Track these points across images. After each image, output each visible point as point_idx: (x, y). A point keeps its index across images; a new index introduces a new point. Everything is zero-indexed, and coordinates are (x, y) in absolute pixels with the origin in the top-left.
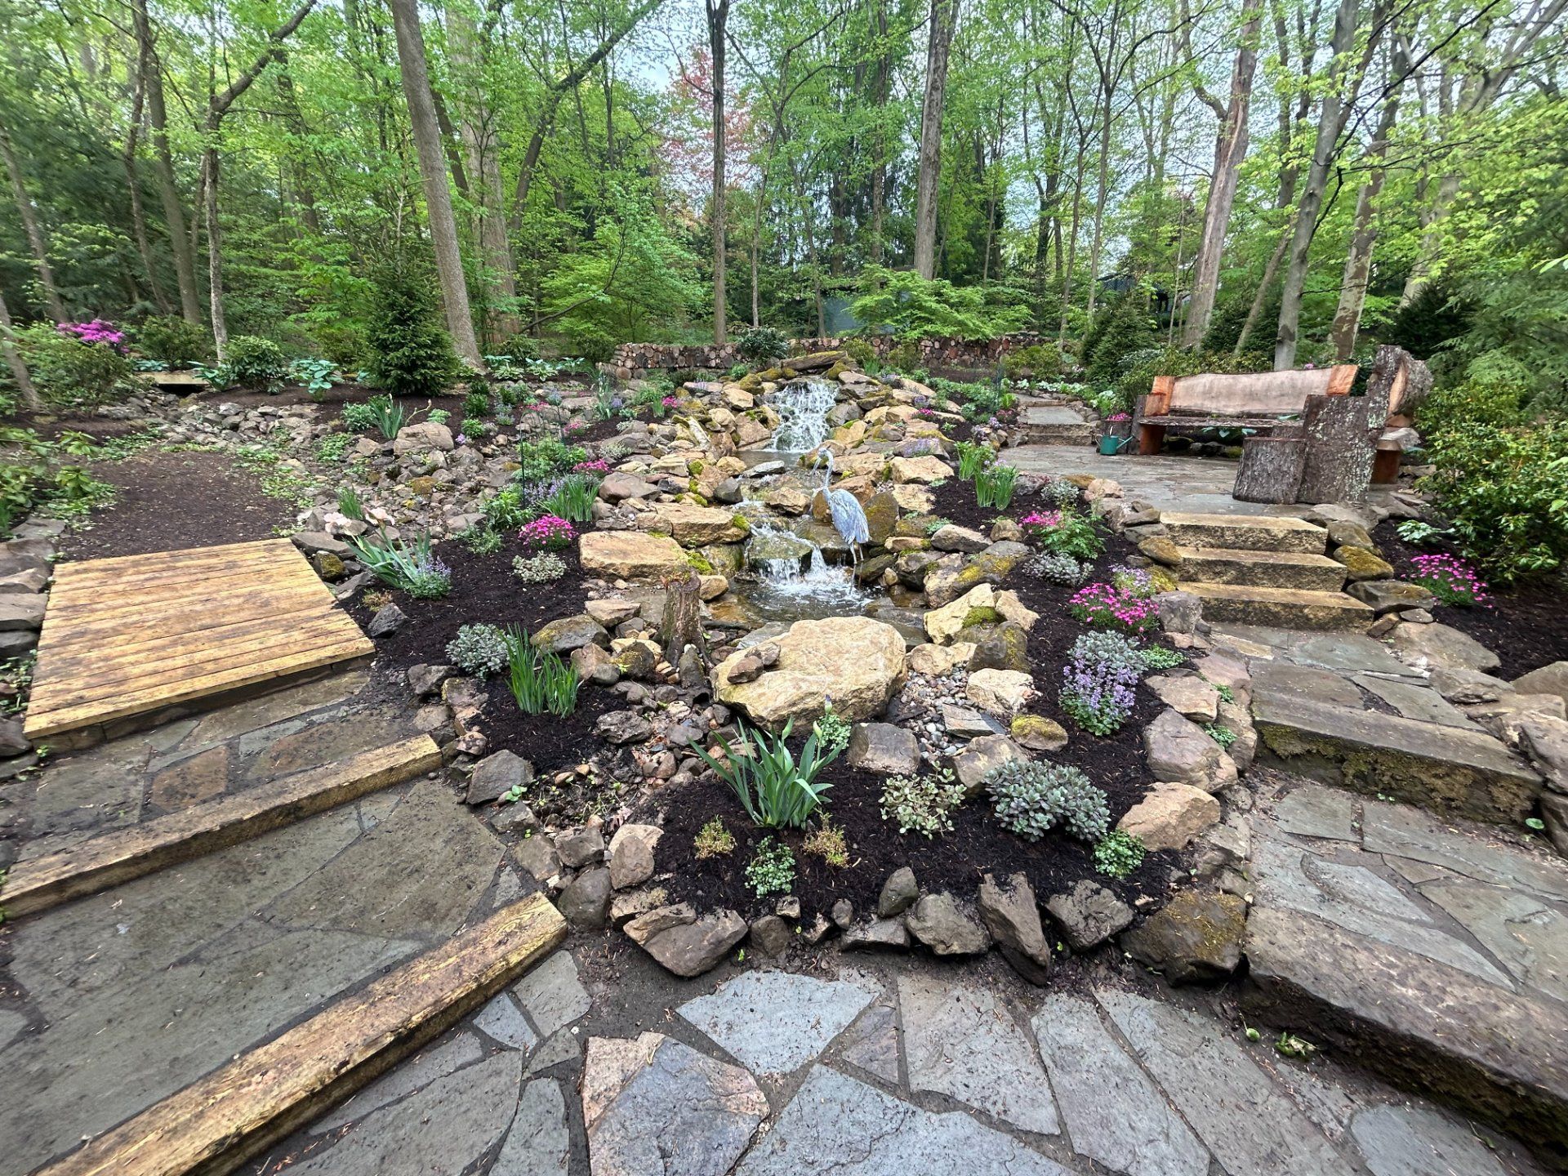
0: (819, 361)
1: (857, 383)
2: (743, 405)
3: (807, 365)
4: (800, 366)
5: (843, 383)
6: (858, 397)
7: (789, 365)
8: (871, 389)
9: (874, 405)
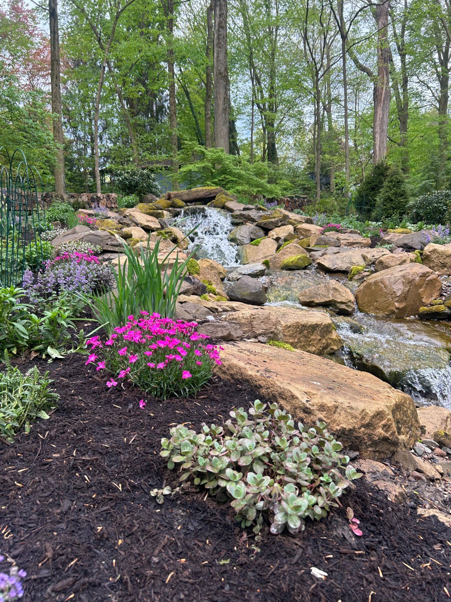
0: (201, 194)
1: (248, 209)
2: (152, 225)
3: (192, 197)
4: (186, 198)
5: (231, 210)
6: (253, 220)
7: (176, 196)
8: (261, 213)
9: (276, 225)
